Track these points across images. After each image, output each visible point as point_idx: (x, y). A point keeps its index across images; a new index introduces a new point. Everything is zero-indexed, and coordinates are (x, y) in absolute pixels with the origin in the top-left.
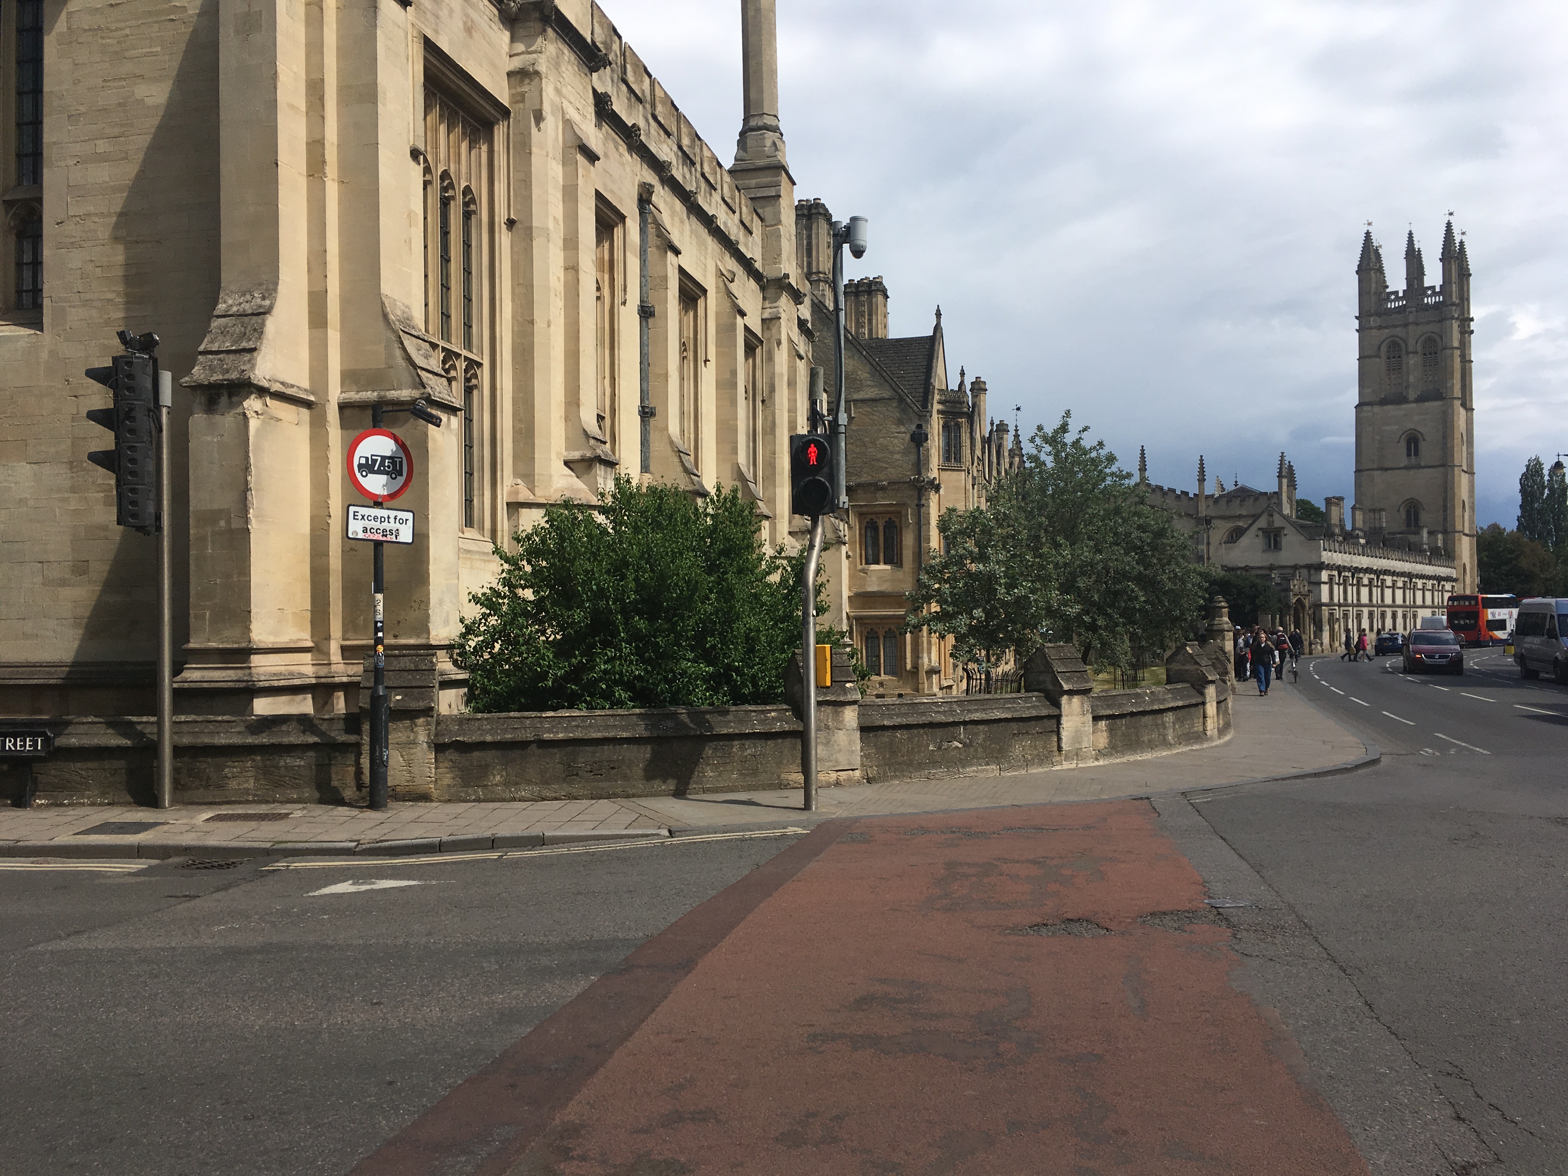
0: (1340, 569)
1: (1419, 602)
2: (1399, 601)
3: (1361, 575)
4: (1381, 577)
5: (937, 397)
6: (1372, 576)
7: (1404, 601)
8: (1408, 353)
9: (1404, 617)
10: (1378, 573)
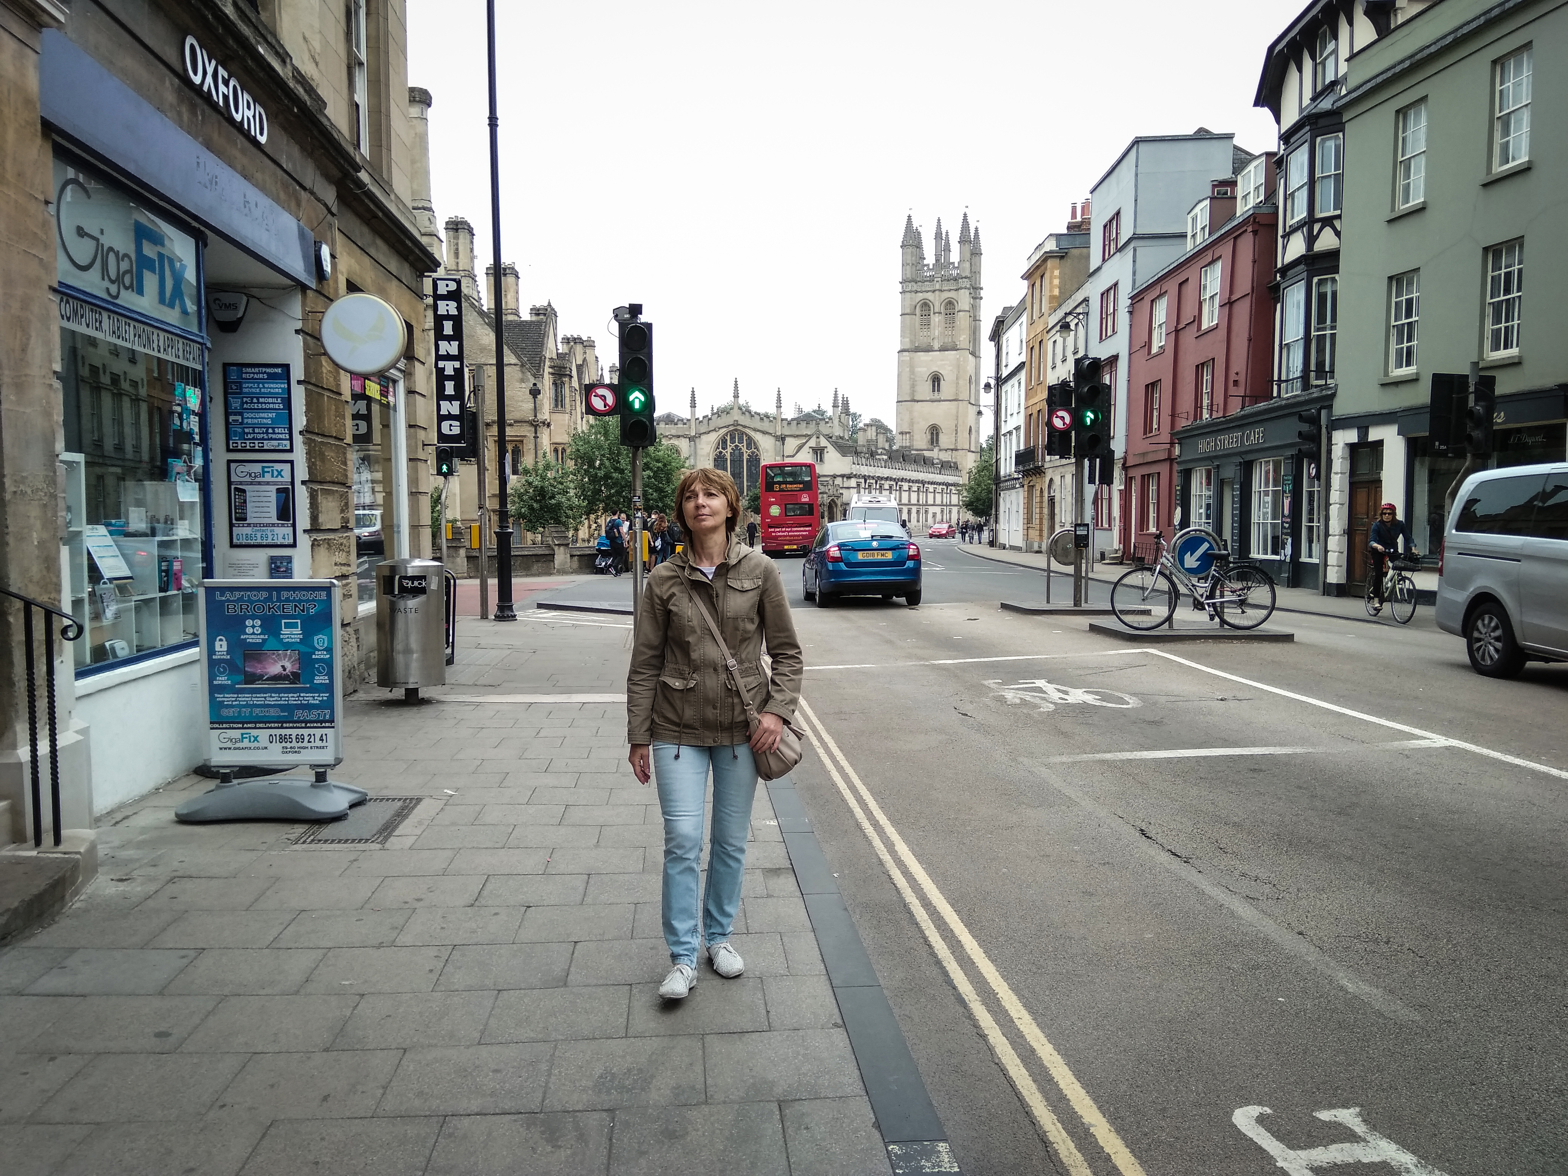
0: (865, 478)
1: (931, 501)
2: (914, 500)
3: (883, 482)
4: (899, 483)
5: (548, 363)
6: (892, 483)
7: (918, 501)
8: (934, 313)
9: (918, 512)
10: (897, 481)
